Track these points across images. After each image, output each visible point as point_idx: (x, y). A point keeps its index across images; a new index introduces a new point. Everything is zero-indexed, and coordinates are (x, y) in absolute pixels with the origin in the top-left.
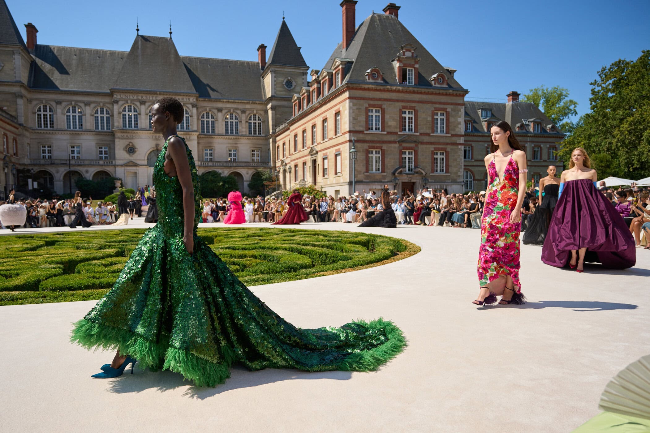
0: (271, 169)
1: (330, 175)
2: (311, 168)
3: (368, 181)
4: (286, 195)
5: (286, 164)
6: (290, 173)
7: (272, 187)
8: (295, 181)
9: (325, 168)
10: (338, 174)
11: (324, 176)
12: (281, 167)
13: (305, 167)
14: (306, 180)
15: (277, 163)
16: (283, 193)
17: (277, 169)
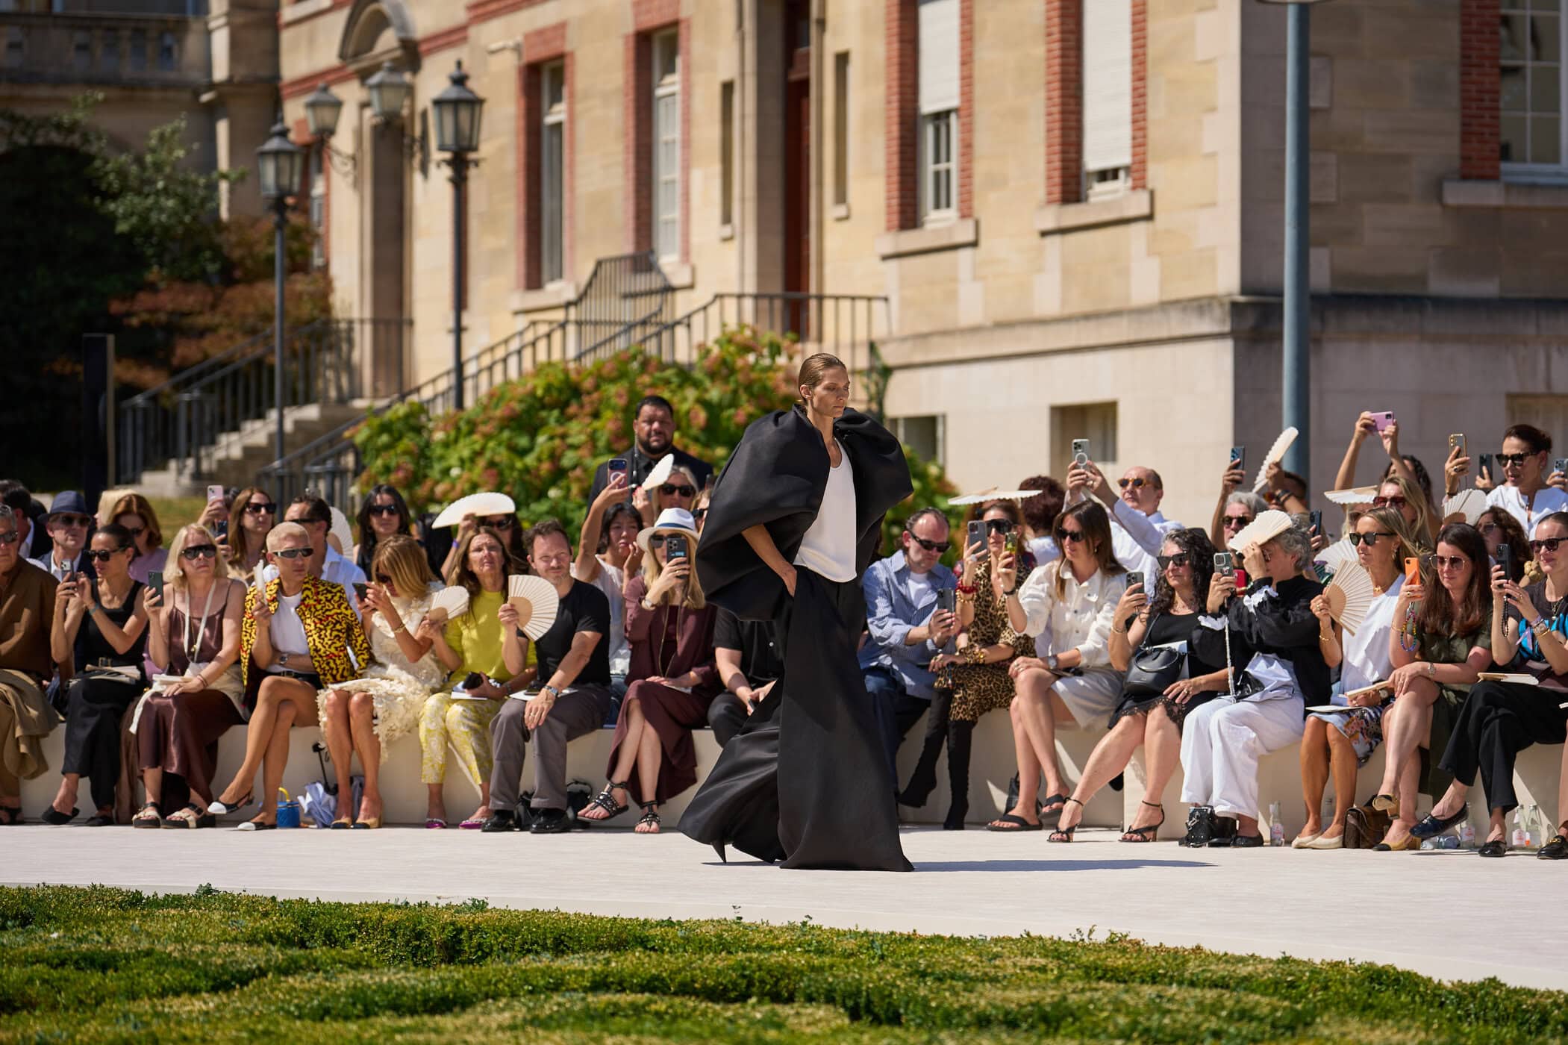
0: (212, 112)
1: (987, 204)
2: (746, 103)
3: (1488, 288)
4: (399, 459)
5: (412, 55)
6: (460, 164)
7: (216, 348)
8: (534, 281)
9: (929, 104)
10: (1099, 192)
11: (908, 216)
12: (350, 93)
13: (669, 86)
14: (668, 261)
15: (286, 36)
16: (361, 434)
17: (294, 111)
